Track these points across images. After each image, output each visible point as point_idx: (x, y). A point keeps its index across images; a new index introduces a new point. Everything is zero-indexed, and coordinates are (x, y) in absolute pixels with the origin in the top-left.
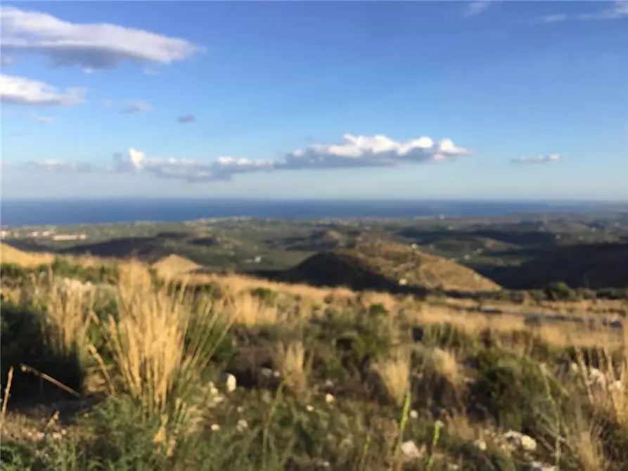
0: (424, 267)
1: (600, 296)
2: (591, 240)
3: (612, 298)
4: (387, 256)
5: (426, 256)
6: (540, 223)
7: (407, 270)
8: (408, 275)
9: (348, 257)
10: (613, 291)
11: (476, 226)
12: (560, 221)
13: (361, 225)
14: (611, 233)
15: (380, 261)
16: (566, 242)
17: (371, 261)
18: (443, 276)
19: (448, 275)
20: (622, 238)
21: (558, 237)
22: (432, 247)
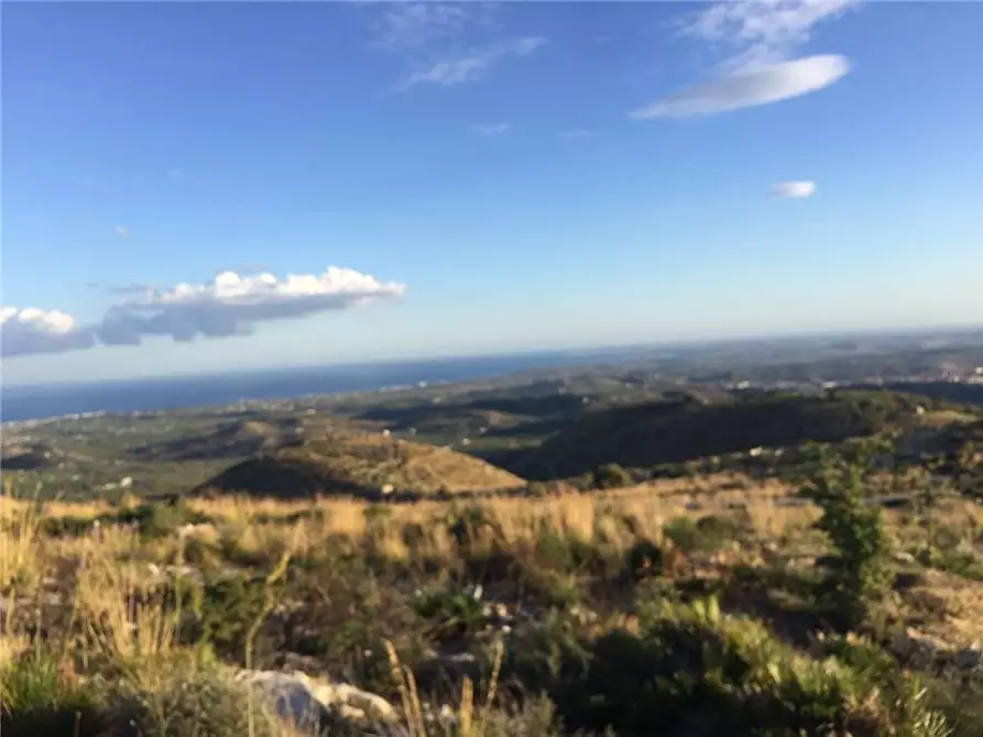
0: (412, 463)
1: (656, 475)
2: (627, 399)
3: (672, 476)
4: (356, 454)
5: (413, 446)
6: (560, 383)
7: (389, 470)
8: (392, 478)
9: (297, 461)
10: (671, 467)
11: (471, 394)
12: (585, 378)
13: (298, 408)
14: (652, 390)
15: (348, 462)
16: (597, 406)
17: (333, 463)
18: (440, 473)
19: (450, 469)
20: (667, 394)
21: (585, 400)
22: (413, 431)
